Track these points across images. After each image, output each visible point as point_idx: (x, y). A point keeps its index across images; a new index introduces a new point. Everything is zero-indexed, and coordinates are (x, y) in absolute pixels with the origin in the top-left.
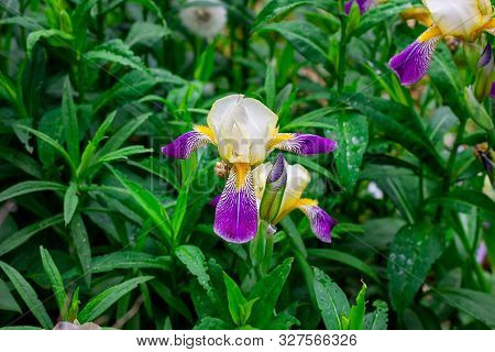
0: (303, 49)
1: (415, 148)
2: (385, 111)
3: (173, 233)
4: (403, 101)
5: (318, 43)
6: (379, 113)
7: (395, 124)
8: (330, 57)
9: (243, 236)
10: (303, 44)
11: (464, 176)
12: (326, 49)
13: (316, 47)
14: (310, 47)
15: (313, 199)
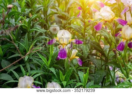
0: (76, 30)
1: (100, 51)
2: (94, 43)
3: (48, 65)
4: (98, 42)
5: (79, 29)
6: (92, 43)
7: (96, 46)
8: (82, 32)
9: (64, 58)
10: (77, 29)
11: (111, 59)
12: (81, 30)
13: (79, 30)
14: (78, 30)
15: (78, 57)
